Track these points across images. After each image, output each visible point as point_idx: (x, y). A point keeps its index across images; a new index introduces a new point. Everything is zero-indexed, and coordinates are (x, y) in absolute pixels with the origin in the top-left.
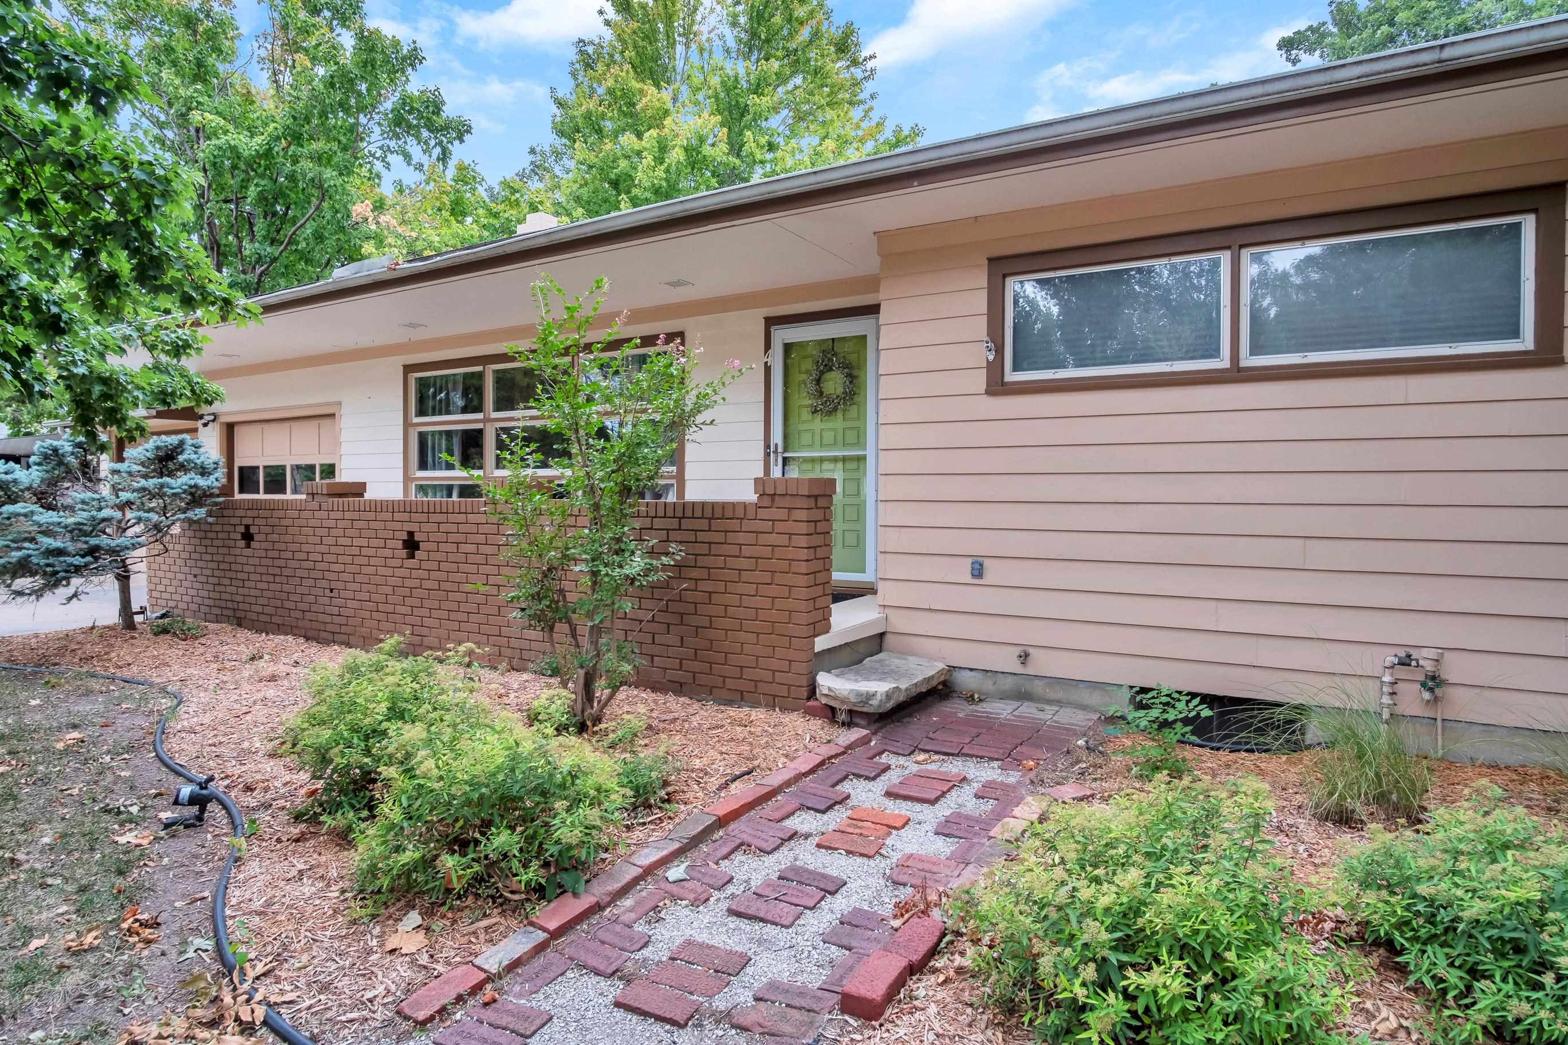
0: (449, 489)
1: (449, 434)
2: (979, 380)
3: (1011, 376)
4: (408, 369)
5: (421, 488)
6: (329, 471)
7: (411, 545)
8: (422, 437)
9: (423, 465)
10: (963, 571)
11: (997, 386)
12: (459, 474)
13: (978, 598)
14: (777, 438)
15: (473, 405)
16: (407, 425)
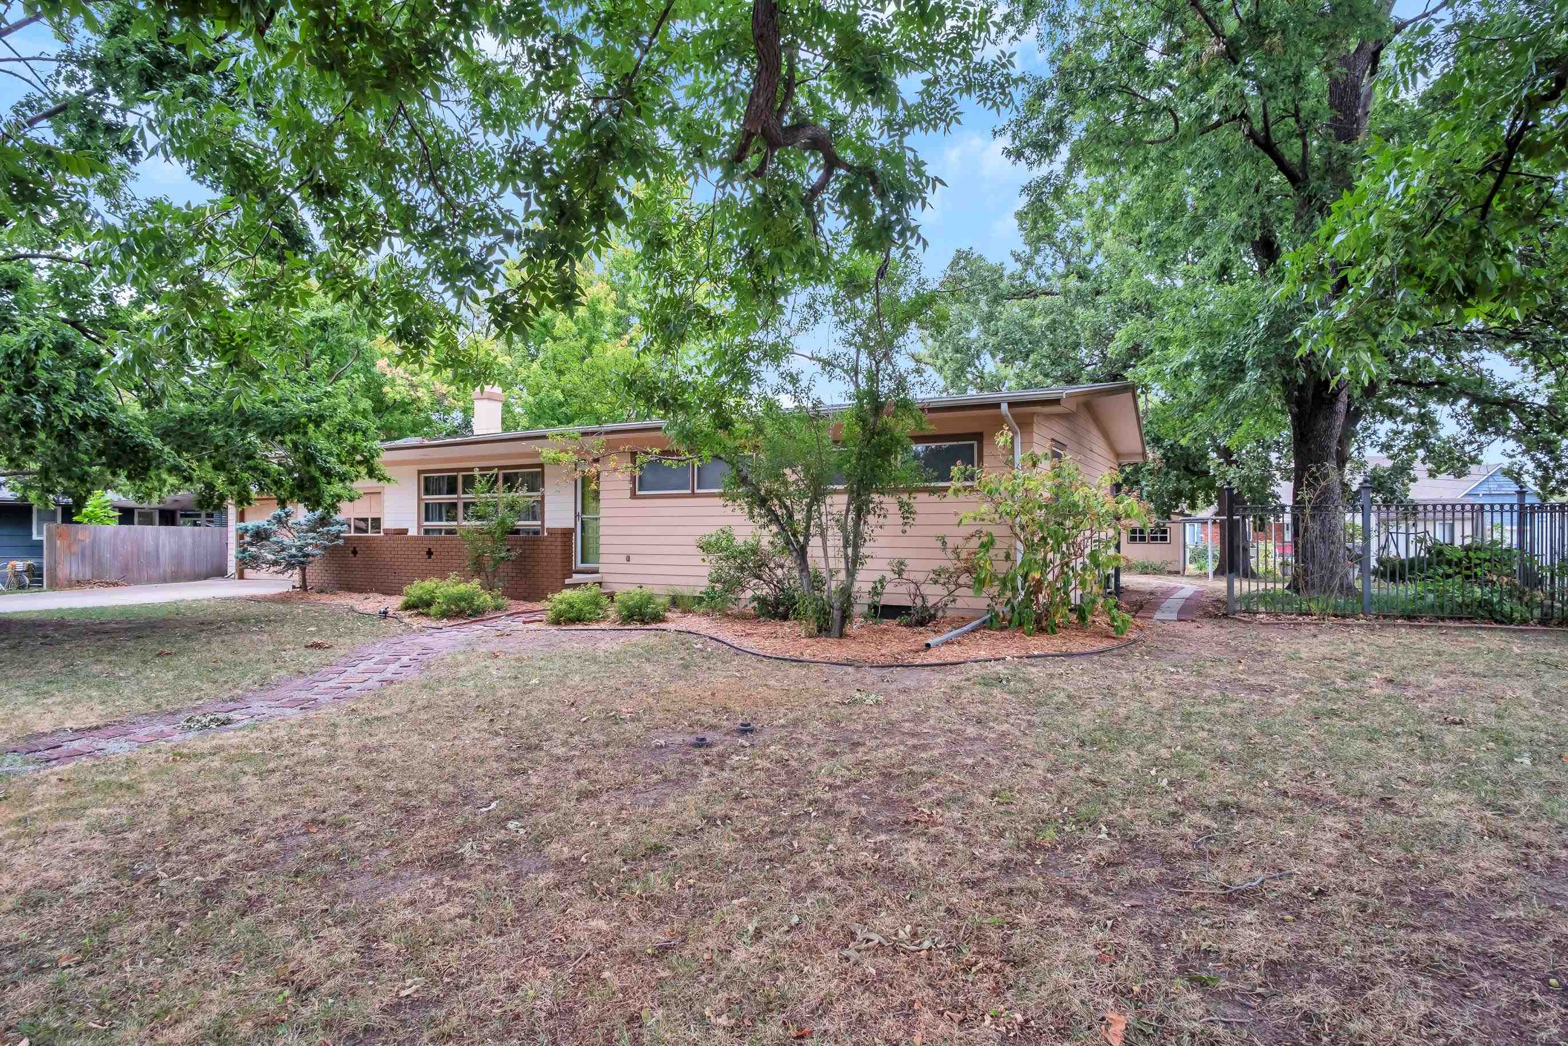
0: (440, 531)
1: (440, 504)
2: (628, 494)
3: (638, 493)
4: (420, 472)
5: (427, 531)
6: (377, 522)
7: (430, 553)
8: (427, 505)
9: (427, 519)
10: (623, 559)
11: (634, 496)
12: (444, 524)
13: (629, 569)
14: (579, 510)
15: (452, 490)
16: (419, 499)
